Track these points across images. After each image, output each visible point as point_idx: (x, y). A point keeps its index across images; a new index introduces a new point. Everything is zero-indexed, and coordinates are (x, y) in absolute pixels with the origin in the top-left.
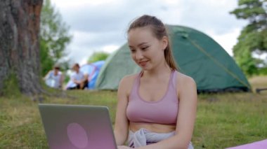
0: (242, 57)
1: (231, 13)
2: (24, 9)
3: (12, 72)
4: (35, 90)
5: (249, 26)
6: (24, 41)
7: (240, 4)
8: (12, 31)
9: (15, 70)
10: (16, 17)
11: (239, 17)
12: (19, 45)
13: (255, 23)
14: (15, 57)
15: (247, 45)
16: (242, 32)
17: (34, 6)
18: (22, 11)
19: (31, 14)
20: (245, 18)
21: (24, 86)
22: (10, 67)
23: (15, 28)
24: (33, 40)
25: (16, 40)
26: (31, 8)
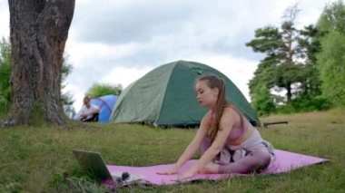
0: (259, 94)
1: (248, 45)
2: (50, 44)
3: (37, 103)
4: (60, 121)
5: (267, 59)
6: (49, 74)
7: (257, 36)
8: (38, 65)
9: (41, 101)
10: (42, 51)
11: (256, 50)
12: (45, 78)
13: (273, 55)
14: (40, 89)
15: (265, 80)
16: (260, 66)
17: (59, 42)
18: (48, 46)
19: (56, 49)
20: (263, 51)
21: (49, 117)
22: (35, 98)
23: (41, 62)
24: (56, 73)
25: (41, 73)
26: (57, 43)
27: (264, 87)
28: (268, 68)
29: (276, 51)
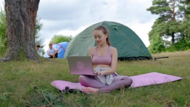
1: (148, 10)
2: (28, 13)
3: (21, 48)
4: (34, 58)
5: (159, 18)
6: (28, 31)
7: (154, 4)
9: (23, 46)
10: (24, 17)
11: (153, 13)
12: (25, 33)
13: (163, 16)
14: (23, 39)
15: (158, 31)
16: (155, 23)
17: (33, 11)
18: (27, 14)
19: (32, 15)
20: (157, 14)
21: (29, 55)
22: (21, 45)
23: (23, 24)
24: (32, 30)
25: (23, 30)
26: (32, 12)
27: (158, 36)
28: (160, 24)
29: (165, 14)
